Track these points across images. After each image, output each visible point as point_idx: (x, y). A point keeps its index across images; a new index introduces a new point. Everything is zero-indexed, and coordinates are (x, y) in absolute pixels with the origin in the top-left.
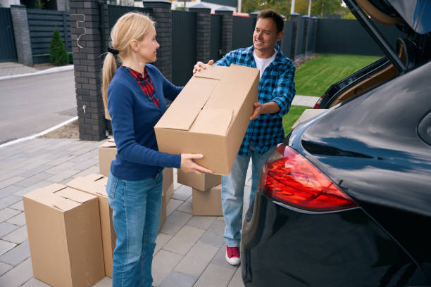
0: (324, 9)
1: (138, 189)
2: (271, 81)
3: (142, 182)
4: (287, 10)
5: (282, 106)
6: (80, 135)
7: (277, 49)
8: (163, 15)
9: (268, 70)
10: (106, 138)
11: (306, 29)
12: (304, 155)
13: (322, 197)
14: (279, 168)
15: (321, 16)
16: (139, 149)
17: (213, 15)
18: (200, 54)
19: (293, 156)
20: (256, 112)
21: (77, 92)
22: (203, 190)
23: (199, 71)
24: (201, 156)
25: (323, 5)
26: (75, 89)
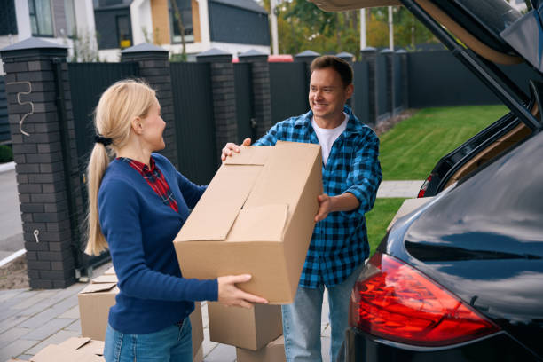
0: (416, 36)
1: (156, 346)
2: (344, 161)
3: (161, 333)
4: (353, 44)
5: (363, 198)
6: (30, 282)
7: (348, 113)
8: (156, 72)
9: (336, 144)
10: (77, 281)
11: (389, 71)
12: (413, 266)
13: (445, 323)
14: (377, 289)
15: (412, 49)
16: (153, 278)
17: (235, 64)
18: (221, 128)
19: (396, 268)
20: (323, 209)
21: (22, 208)
22: (255, 348)
23: (231, 156)
24: (248, 277)
25: (413, 29)
26: (18, 204)
